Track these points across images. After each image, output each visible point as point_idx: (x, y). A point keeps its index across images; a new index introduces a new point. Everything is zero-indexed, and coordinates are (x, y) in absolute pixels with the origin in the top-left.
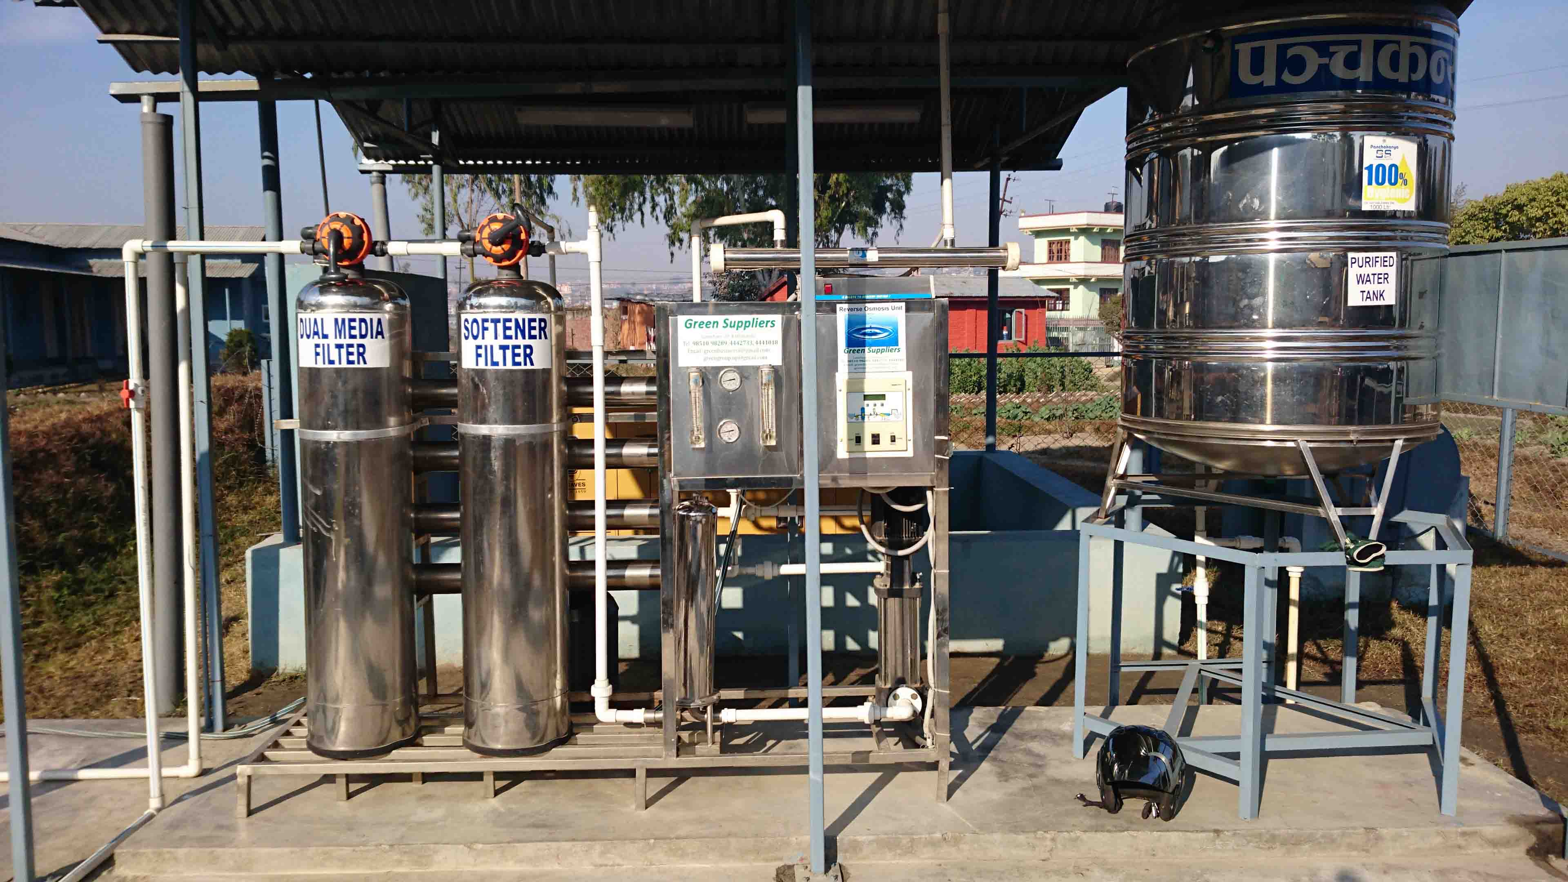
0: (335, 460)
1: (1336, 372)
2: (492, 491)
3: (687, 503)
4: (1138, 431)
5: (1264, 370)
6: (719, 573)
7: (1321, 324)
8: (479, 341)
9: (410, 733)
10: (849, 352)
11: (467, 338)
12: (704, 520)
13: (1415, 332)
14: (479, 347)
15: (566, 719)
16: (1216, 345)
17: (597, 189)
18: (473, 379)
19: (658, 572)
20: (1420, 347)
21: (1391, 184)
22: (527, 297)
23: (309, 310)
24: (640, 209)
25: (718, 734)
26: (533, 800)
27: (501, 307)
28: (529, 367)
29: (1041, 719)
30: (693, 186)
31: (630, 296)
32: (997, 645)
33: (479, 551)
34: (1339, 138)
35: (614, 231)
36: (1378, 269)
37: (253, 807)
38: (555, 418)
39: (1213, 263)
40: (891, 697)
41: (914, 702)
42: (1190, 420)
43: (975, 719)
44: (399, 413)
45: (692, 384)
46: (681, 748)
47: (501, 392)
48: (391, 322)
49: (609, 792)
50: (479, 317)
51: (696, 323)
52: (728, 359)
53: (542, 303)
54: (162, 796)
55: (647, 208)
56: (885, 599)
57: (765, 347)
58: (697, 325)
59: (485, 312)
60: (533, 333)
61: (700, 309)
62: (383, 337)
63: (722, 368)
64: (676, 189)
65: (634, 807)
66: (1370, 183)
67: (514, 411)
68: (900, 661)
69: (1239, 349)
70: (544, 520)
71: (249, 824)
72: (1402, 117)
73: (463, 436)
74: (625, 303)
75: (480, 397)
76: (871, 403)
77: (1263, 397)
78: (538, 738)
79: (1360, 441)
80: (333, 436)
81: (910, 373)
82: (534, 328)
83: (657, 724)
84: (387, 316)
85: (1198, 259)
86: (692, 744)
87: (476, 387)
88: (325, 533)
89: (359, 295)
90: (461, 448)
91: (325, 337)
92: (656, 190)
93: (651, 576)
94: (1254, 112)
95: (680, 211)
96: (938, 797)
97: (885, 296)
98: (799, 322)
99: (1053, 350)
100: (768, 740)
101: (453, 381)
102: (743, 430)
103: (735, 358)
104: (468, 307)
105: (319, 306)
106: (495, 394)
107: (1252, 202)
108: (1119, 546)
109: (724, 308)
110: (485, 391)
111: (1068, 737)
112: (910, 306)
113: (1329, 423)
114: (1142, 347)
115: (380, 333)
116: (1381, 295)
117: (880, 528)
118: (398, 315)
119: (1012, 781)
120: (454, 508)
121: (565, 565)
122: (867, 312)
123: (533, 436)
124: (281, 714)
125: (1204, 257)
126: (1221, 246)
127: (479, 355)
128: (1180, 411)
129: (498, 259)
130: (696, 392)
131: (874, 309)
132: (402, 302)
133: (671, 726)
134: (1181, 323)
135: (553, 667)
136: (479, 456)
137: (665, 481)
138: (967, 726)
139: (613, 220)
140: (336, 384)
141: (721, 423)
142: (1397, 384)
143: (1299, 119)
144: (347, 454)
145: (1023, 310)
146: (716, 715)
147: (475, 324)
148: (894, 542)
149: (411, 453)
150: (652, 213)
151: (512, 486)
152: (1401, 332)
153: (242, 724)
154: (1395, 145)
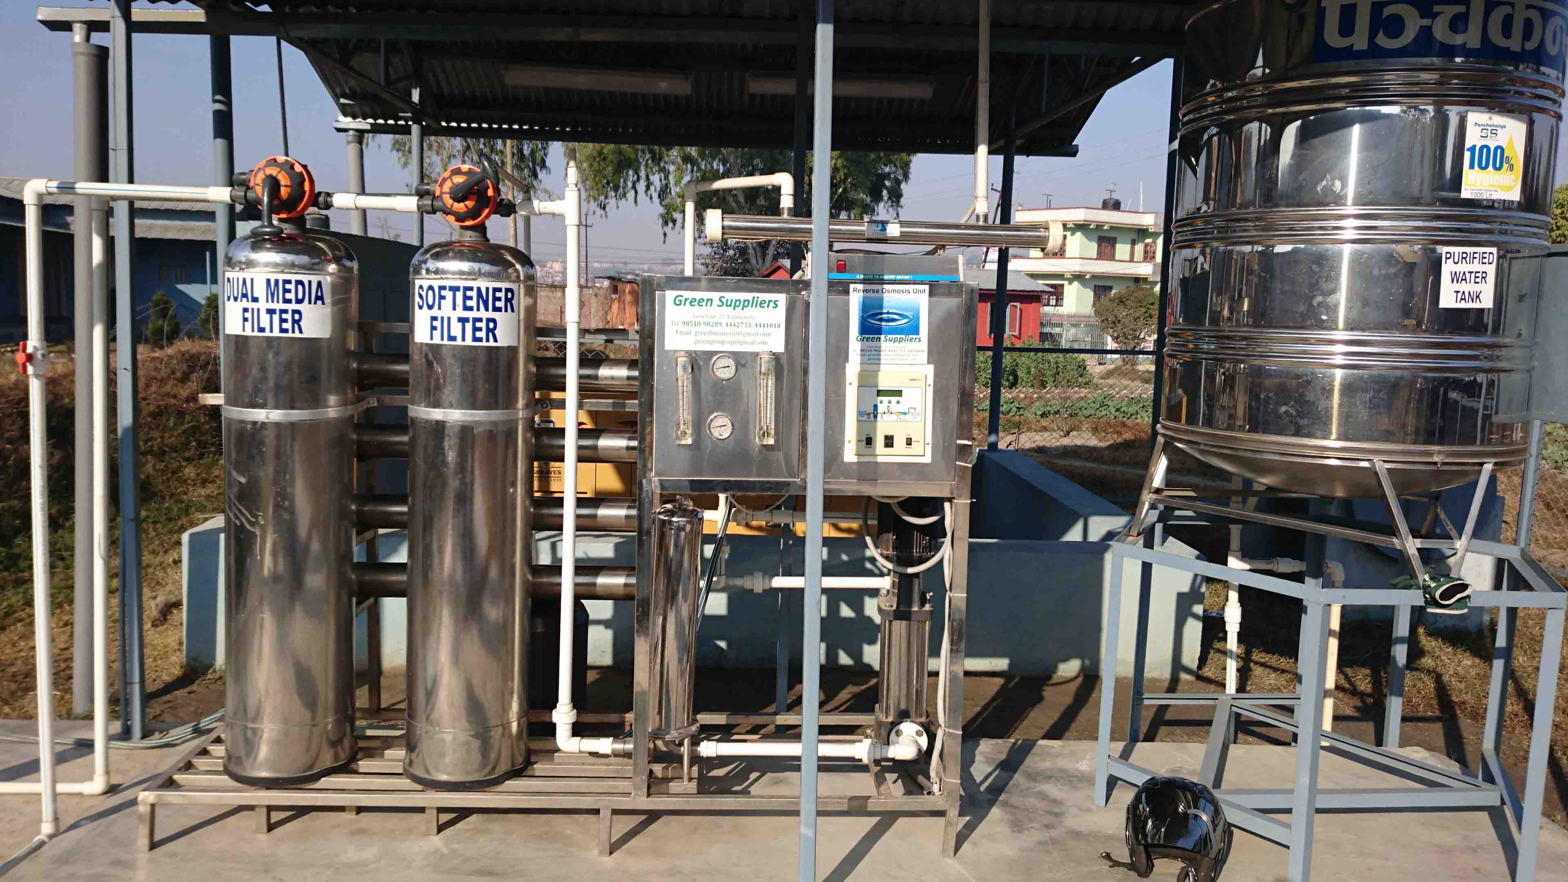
0: (262, 443)
1: (1415, 382)
2: (444, 484)
3: (669, 506)
4: (1180, 441)
5: (1332, 378)
6: (702, 584)
7: (1404, 329)
8: (435, 312)
9: (343, 756)
10: (862, 340)
11: (421, 307)
12: (688, 527)
13: (1507, 340)
14: (434, 319)
15: (523, 747)
16: (1277, 347)
17: (591, 165)
18: (426, 356)
19: (633, 580)
20: (1513, 358)
21: (1496, 169)
22: (492, 263)
23: (237, 269)
24: (634, 187)
25: (695, 769)
26: (483, 840)
27: (462, 273)
28: (492, 343)
29: (1055, 756)
30: (689, 166)
31: (623, 275)
32: (1001, 664)
33: (428, 554)
34: (1432, 114)
35: (607, 208)
36: (1476, 266)
37: (157, 838)
38: (521, 403)
39: (1278, 254)
40: (893, 733)
41: (920, 740)
42: (1244, 431)
43: (981, 753)
44: (340, 390)
45: (680, 370)
46: (654, 785)
47: (458, 371)
48: (334, 286)
49: (569, 832)
50: (436, 284)
51: (686, 300)
52: (722, 342)
53: (510, 271)
54: (56, 819)
55: (641, 186)
56: (890, 622)
57: (762, 330)
58: (688, 302)
59: (442, 278)
60: (498, 304)
61: (694, 284)
62: (323, 303)
63: (717, 352)
64: (672, 168)
65: (596, 852)
66: (1472, 167)
67: (473, 394)
68: (904, 692)
69: (1305, 352)
70: (505, 521)
71: (150, 861)
72: (1508, 91)
73: (413, 420)
74: (616, 282)
75: (435, 376)
76: (885, 399)
77: (1328, 410)
78: (489, 768)
79: (1444, 464)
80: (260, 415)
81: (931, 367)
82: (499, 299)
83: (627, 755)
84: (329, 279)
85: (1260, 248)
86: (667, 780)
87: (430, 364)
88: (248, 527)
89: (297, 253)
90: (411, 433)
91: (255, 300)
92: (651, 169)
93: (626, 585)
94: (1334, 80)
95: (675, 190)
96: (944, 851)
97: (907, 277)
98: (807, 304)
99: (1047, 345)
100: (751, 772)
101: (405, 357)
102: (737, 425)
103: (732, 343)
104: (424, 272)
105: (250, 264)
106: (452, 373)
107: (1333, 185)
108: (1147, 568)
109: (719, 284)
110: (440, 370)
111: (1089, 780)
112: (934, 290)
113: (1404, 442)
114: (1191, 346)
115: (320, 298)
116: (1478, 297)
117: (887, 541)
118: (341, 278)
119: (1026, 832)
120: (401, 499)
121: (526, 570)
122: (885, 295)
123: (494, 423)
124: (204, 723)
125: (1268, 247)
126: (1291, 233)
127: (433, 328)
128: (1232, 422)
129: (460, 218)
130: (683, 378)
131: (893, 291)
132: (348, 264)
133: (643, 758)
134: (1237, 321)
135: (509, 683)
136: (431, 444)
137: (644, 481)
138: (974, 762)
139: (606, 197)
140: (266, 355)
141: (712, 417)
142: (1486, 399)
143: (1387, 89)
144: (279, 437)
145: (1018, 304)
146: (694, 748)
147: (430, 292)
148: (903, 557)
149: (355, 436)
150: (646, 192)
151: (468, 480)
152: (1494, 340)
153: (163, 731)
154: (1502, 124)
